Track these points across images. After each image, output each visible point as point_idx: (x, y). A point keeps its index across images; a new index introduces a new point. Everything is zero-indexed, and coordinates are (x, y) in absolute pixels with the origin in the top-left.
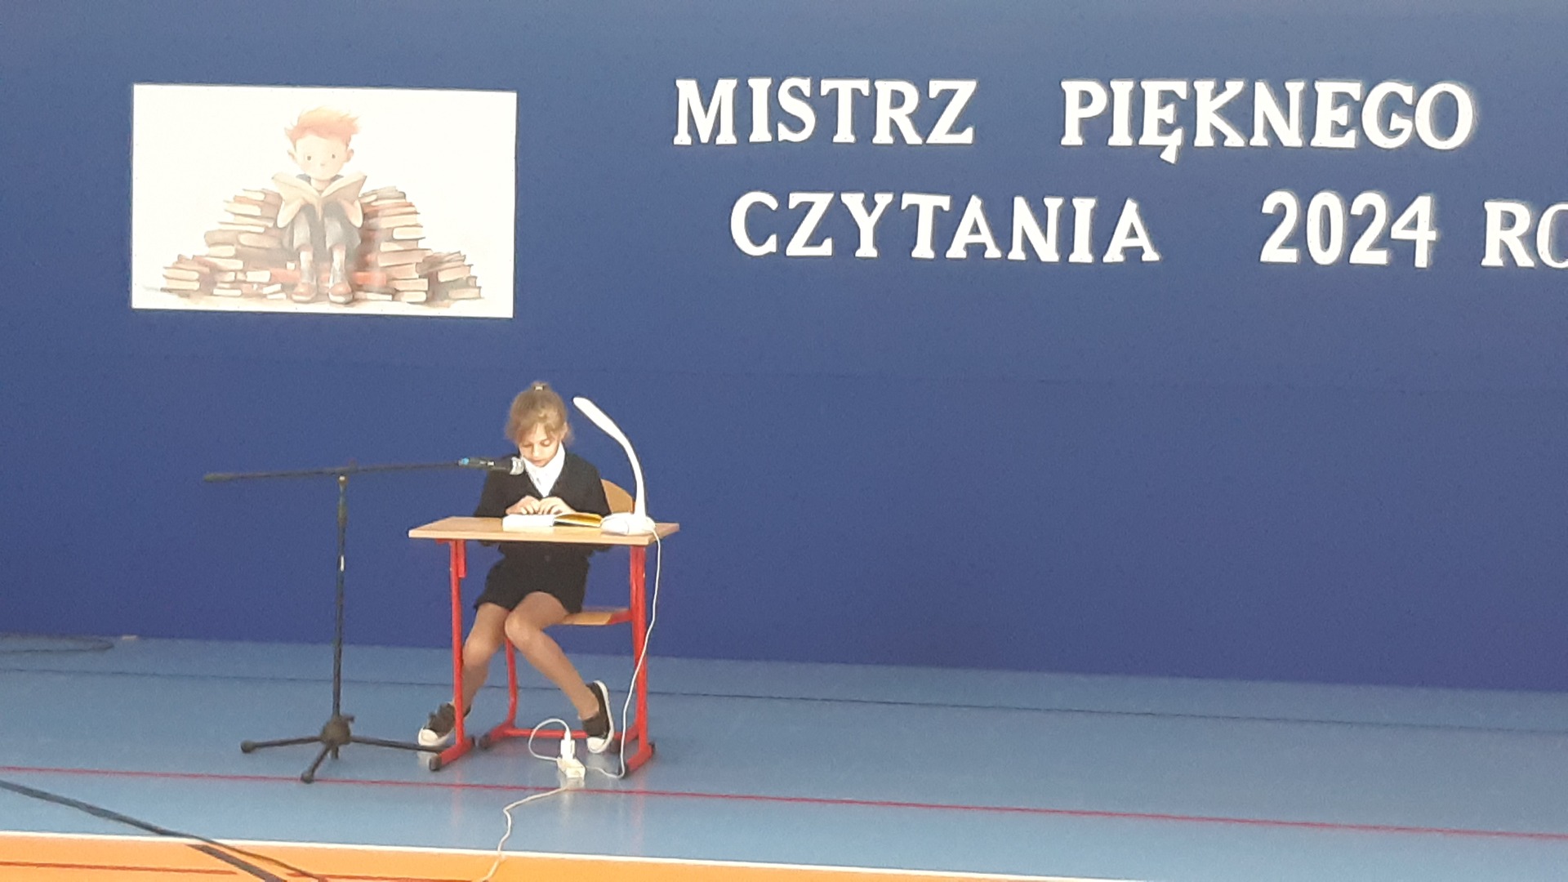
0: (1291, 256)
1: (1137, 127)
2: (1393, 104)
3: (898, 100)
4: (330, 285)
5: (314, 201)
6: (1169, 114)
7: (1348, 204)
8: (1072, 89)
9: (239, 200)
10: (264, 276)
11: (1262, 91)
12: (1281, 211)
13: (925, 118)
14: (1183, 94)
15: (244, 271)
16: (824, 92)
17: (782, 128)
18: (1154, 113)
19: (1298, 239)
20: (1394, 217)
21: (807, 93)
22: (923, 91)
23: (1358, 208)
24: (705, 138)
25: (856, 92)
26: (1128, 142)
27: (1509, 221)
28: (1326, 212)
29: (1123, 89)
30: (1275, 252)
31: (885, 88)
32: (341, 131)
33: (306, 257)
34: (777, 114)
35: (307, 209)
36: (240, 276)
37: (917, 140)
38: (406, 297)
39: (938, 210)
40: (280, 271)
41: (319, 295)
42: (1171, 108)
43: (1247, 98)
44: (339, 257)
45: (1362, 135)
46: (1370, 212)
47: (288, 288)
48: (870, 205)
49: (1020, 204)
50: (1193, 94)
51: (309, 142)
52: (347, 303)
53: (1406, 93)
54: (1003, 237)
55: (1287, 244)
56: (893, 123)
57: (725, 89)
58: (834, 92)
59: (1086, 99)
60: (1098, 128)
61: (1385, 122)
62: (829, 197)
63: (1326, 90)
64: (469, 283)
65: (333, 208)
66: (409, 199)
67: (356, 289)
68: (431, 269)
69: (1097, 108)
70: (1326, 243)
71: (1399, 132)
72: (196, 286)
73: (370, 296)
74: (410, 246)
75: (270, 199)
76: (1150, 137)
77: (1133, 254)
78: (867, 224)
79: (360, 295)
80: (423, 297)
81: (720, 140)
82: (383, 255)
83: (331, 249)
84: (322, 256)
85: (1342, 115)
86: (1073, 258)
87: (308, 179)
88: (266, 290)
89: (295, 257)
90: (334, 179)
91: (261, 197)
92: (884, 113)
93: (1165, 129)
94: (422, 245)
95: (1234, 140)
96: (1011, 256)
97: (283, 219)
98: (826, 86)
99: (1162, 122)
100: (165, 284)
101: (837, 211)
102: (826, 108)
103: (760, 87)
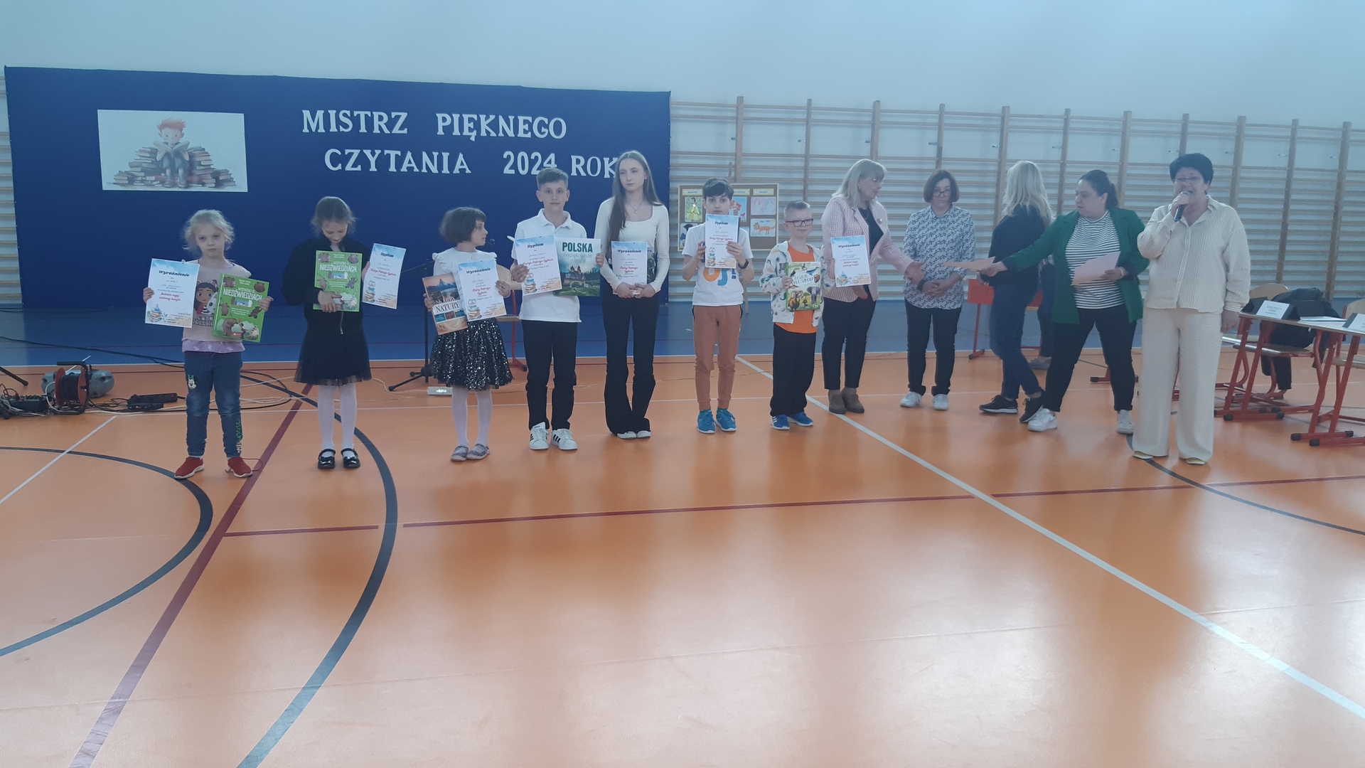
0: (513, 172)
1: (461, 128)
2: (541, 124)
3: (381, 118)
4: (178, 181)
5: (169, 151)
6: (471, 125)
7: (529, 157)
8: (440, 116)
9: (141, 151)
10: (153, 178)
11: (501, 118)
12: (509, 157)
13: (391, 124)
14: (476, 118)
15: (145, 177)
16: (355, 115)
17: (341, 127)
18: (467, 125)
19: (514, 166)
20: (543, 160)
21: (349, 115)
22: (389, 116)
23: (533, 157)
24: (314, 130)
25: (366, 115)
26: (459, 134)
27: (578, 161)
28: (523, 158)
29: (456, 117)
30: (507, 170)
31: (376, 115)
32: (179, 127)
33: (168, 172)
34: (339, 122)
35: (167, 154)
36: (144, 179)
37: (389, 132)
38: (208, 185)
39: (397, 155)
40: (160, 177)
41: (175, 185)
42: (472, 123)
43: (497, 120)
44: (181, 171)
45: (533, 134)
46: (537, 158)
47: (163, 182)
48: (373, 154)
49: (424, 154)
50: (479, 118)
51: (167, 131)
52: (186, 188)
53: (546, 121)
54: (419, 165)
55: (511, 168)
56: (380, 126)
57: (320, 114)
58: (359, 115)
59: (444, 120)
60: (449, 129)
61: (539, 130)
62: (359, 151)
63: (521, 119)
64: (230, 180)
65: (178, 154)
66: (206, 151)
67: (188, 184)
68: (216, 175)
69: (448, 122)
70: (523, 168)
71: (545, 133)
72: (127, 182)
73: (194, 185)
74: (208, 167)
75: (153, 151)
76: (466, 132)
77: (462, 171)
78: (372, 160)
79: (190, 185)
80: (214, 185)
81: (319, 131)
82: (198, 170)
83: (178, 169)
84: (174, 172)
85: (526, 127)
86: (443, 172)
87: (167, 143)
88: (154, 183)
89: (165, 172)
90: (176, 144)
91: (149, 150)
92: (376, 122)
93: (470, 130)
94: (212, 167)
95: (493, 134)
96: (423, 171)
97: (158, 158)
98: (356, 113)
99: (469, 128)
100: (114, 181)
101: (362, 155)
102: (356, 121)
103: (332, 113)
